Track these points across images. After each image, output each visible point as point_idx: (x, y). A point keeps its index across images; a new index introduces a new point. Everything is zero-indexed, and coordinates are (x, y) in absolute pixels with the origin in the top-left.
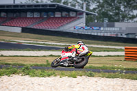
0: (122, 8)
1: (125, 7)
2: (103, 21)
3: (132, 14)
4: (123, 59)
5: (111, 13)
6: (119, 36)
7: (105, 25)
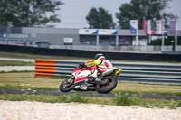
0: (31, 9)
1: (35, 7)
2: (6, 25)
3: (44, 16)
4: (33, 75)
5: (17, 15)
6: (28, 45)
7: (9, 31)
